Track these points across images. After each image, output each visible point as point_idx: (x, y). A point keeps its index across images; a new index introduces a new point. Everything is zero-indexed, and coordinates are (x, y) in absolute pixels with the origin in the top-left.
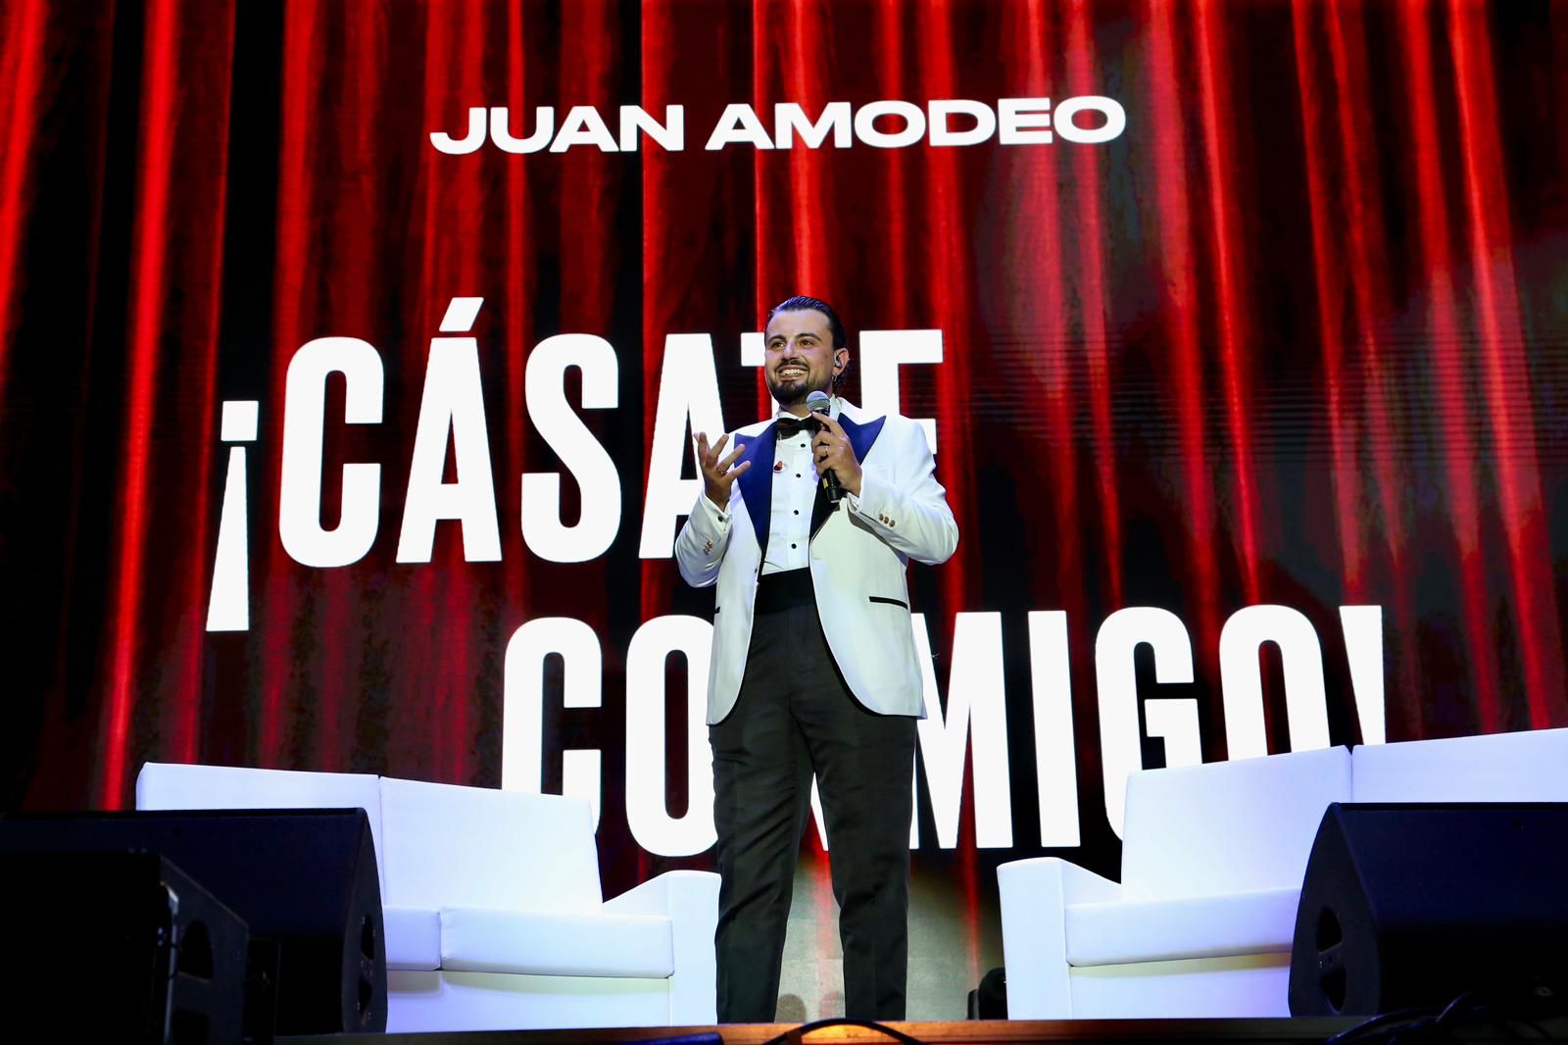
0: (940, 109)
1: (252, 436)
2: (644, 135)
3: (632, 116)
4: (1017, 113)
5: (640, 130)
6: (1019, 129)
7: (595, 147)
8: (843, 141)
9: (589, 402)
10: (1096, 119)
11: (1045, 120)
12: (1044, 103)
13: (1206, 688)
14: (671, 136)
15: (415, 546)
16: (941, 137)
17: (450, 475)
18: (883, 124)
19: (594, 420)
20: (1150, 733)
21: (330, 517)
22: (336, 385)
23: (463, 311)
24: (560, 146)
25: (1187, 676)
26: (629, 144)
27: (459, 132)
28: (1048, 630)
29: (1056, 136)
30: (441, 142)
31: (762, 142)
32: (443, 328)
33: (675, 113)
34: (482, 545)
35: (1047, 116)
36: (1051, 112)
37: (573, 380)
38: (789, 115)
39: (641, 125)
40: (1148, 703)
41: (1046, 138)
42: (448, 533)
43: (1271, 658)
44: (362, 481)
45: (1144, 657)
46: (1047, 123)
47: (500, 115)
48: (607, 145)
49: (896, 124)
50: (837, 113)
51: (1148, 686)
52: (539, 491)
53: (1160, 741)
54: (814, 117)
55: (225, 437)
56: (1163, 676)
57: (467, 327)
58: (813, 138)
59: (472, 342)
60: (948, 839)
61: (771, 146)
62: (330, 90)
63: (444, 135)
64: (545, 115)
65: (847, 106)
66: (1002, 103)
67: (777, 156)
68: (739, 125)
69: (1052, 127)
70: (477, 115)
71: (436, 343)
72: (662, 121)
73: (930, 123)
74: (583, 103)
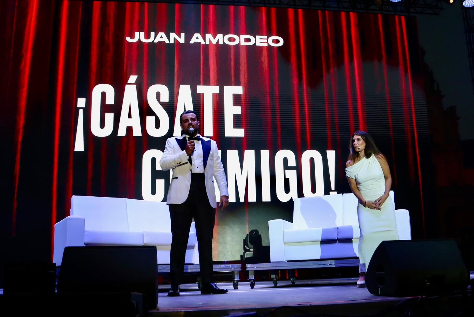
0: (243, 37)
1: (84, 106)
2: (175, 41)
3: (173, 35)
4: (260, 39)
5: (174, 38)
6: (260, 42)
7: (164, 42)
8: (221, 43)
9: (162, 100)
10: (277, 41)
11: (266, 41)
12: (266, 37)
13: (298, 168)
14: (182, 40)
15: (122, 132)
16: (243, 43)
17: (130, 116)
18: (230, 39)
19: (163, 104)
20: (286, 177)
21: (102, 125)
22: (103, 95)
23: (133, 79)
24: (156, 41)
25: (294, 165)
26: (172, 41)
27: (132, 37)
28: (265, 154)
30: (128, 39)
32: (129, 82)
33: (183, 35)
34: (137, 132)
36: (267, 39)
37: (158, 95)
38: (209, 36)
40: (286, 171)
41: (266, 45)
42: (129, 130)
43: (312, 161)
44: (110, 117)
45: (285, 160)
46: (267, 42)
47: (142, 34)
48: (167, 41)
49: (233, 40)
50: (220, 36)
51: (286, 167)
52: (150, 120)
53: (288, 179)
54: (214, 37)
55: (78, 106)
56: (290, 165)
57: (134, 82)
58: (214, 42)
59: (135, 86)
60: (242, 200)
63: (129, 38)
64: (153, 34)
65: (222, 35)
66: (257, 36)
67: (206, 46)
68: (197, 38)
69: (267, 43)
70: (137, 34)
71: (127, 86)
72: (180, 36)
73: (240, 40)
74: (161, 32)
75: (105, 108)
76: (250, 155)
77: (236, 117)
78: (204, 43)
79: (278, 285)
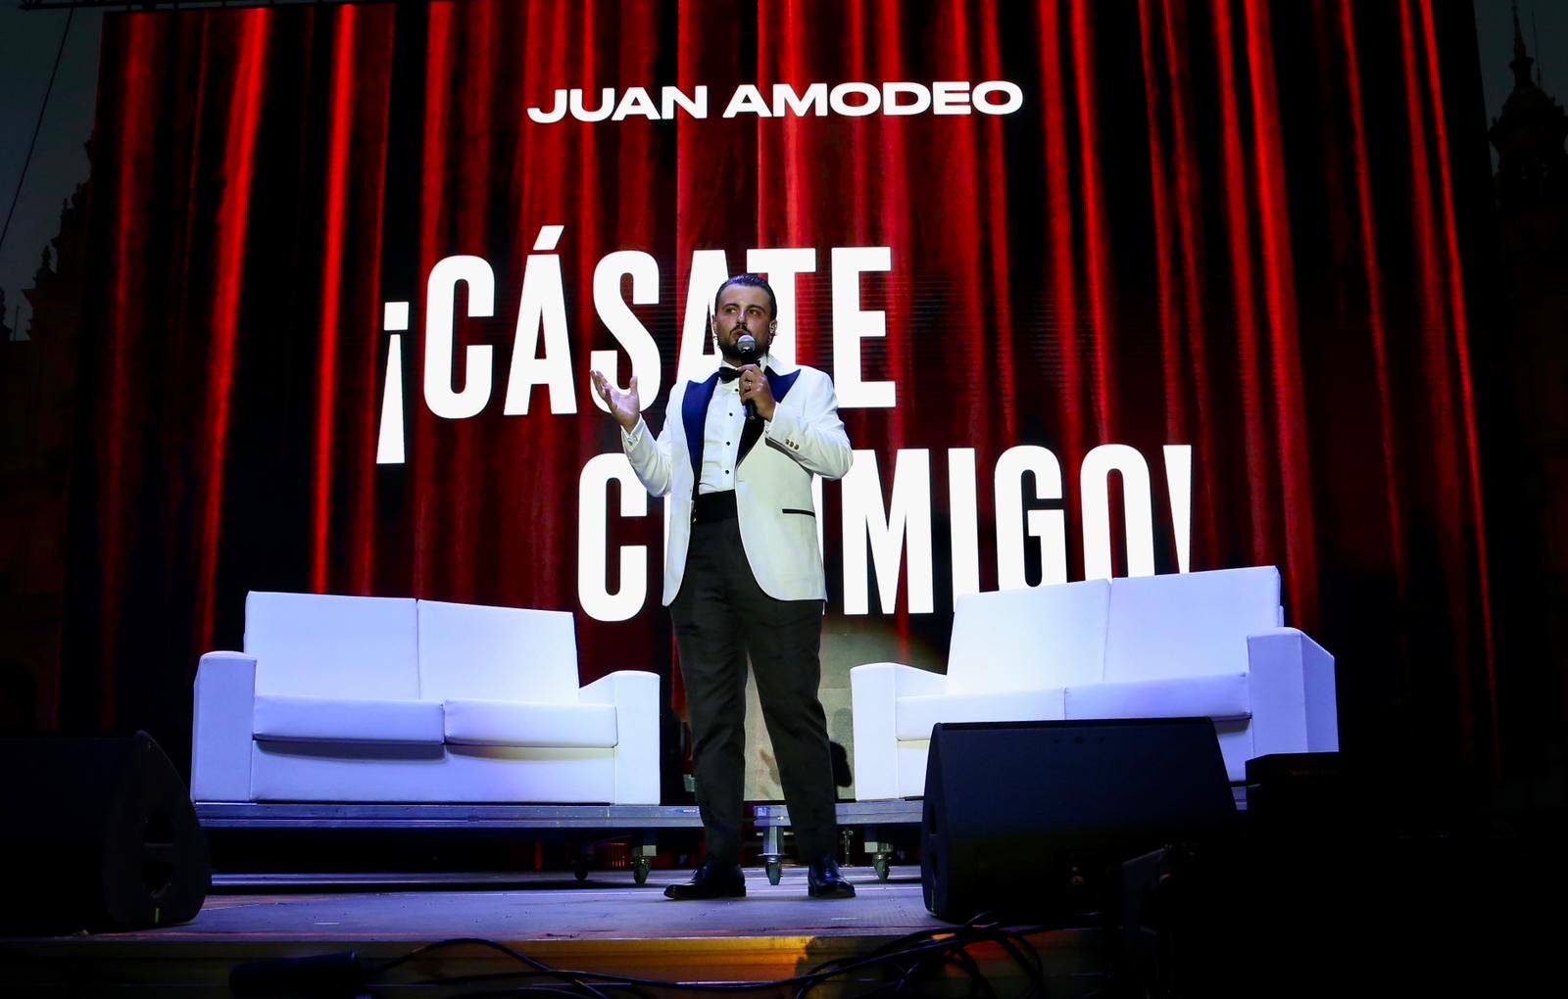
0: (891, 89)
1: (404, 326)
2: (679, 108)
3: (671, 94)
4: (946, 92)
5: (675, 103)
6: (947, 104)
7: (644, 116)
8: (821, 111)
9: (638, 300)
10: (1001, 98)
11: (965, 98)
12: (966, 86)
13: (1070, 504)
14: (699, 108)
15: (517, 404)
16: (892, 109)
17: (540, 353)
18: (850, 99)
19: (642, 313)
20: (1032, 533)
21: (458, 383)
22: (461, 290)
23: (550, 236)
24: (619, 116)
25: (1057, 494)
26: (668, 113)
27: (547, 106)
28: (962, 462)
29: (974, 109)
30: (535, 115)
31: (764, 112)
32: (537, 247)
33: (701, 92)
34: (563, 402)
35: (967, 95)
36: (970, 92)
37: (627, 284)
38: (783, 92)
39: (677, 101)
40: (1031, 513)
41: (966, 110)
42: (540, 393)
43: (1115, 480)
44: (480, 358)
45: (1028, 480)
46: (968, 100)
47: (577, 95)
48: (653, 115)
49: (860, 99)
50: (817, 91)
51: (1031, 501)
52: (603, 363)
53: (1037, 539)
54: (801, 95)
55: (387, 327)
56: (1042, 493)
57: (553, 247)
58: (800, 109)
59: (556, 258)
60: (888, 606)
61: (770, 115)
62: (458, 79)
63: (537, 110)
64: (608, 94)
65: (824, 87)
66: (936, 85)
67: (774, 123)
68: (747, 100)
69: (971, 103)
70: (560, 95)
71: (531, 259)
72: (692, 97)
73: (884, 99)
74: (636, 85)
75: (467, 331)
76: (913, 464)
77: (868, 344)
78: (769, 114)
79: (890, 877)
